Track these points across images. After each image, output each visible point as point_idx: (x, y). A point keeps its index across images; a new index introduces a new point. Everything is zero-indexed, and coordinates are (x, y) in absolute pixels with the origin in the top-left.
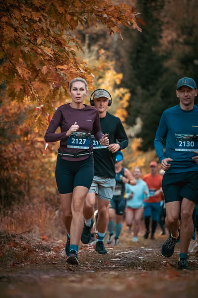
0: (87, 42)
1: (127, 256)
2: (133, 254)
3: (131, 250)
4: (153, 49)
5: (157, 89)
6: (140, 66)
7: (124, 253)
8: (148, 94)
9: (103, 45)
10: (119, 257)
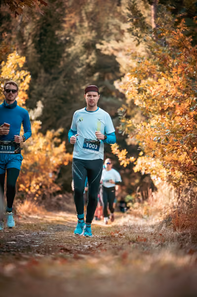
1: (23, 239)
2: (29, 237)
3: (27, 233)
4: (57, 33)
5: (60, 73)
6: (44, 49)
7: (20, 237)
8: (51, 77)
9: (7, 27)
10: (15, 241)
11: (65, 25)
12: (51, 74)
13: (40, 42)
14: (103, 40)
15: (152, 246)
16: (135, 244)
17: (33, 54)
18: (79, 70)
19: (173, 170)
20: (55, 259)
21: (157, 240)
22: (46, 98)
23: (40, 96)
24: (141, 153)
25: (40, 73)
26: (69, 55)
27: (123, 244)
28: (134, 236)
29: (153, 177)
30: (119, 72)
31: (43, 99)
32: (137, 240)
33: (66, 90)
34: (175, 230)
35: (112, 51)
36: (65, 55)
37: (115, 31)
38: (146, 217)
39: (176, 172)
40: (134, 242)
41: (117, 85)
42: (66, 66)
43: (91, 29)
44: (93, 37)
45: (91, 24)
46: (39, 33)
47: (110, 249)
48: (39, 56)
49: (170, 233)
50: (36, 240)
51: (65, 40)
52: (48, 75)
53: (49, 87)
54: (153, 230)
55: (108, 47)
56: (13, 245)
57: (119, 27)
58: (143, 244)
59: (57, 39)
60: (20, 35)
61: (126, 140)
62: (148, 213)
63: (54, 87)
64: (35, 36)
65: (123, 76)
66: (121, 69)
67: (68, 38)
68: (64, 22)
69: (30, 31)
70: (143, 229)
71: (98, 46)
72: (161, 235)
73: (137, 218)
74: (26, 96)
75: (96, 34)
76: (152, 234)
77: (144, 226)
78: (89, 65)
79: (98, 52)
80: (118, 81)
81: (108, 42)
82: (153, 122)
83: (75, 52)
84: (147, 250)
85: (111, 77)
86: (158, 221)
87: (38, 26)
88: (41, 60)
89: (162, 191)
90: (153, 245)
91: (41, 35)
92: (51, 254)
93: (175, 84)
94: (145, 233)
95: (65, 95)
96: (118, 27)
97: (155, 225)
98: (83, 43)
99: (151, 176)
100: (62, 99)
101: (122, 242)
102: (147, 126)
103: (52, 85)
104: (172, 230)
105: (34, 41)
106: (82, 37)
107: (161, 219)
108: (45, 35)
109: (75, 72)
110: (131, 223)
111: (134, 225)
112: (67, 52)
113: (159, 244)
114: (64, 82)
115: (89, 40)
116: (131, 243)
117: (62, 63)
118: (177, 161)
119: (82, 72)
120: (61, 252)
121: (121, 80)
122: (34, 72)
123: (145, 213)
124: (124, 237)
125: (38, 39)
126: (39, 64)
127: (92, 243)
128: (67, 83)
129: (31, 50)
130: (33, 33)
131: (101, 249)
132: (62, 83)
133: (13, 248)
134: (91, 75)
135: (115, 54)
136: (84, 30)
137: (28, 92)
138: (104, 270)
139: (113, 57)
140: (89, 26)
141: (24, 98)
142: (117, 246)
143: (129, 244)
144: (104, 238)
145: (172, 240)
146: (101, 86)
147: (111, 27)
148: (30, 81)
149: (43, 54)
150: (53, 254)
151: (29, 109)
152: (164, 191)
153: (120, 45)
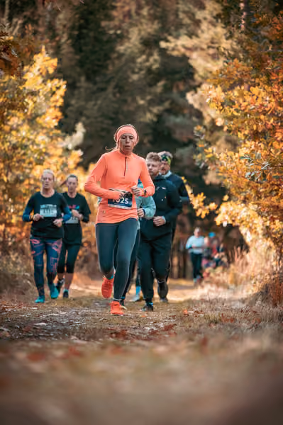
0: (7, 11)
1: (57, 319)
2: (66, 317)
3: (63, 311)
4: (103, 24)
5: (108, 82)
6: (84, 48)
7: (53, 316)
8: (95, 88)
9: (31, 17)
10: (45, 321)
11: (115, 13)
12: (95, 83)
13: (80, 37)
14: (170, 35)
15: (242, 328)
16: (218, 325)
17: (70, 55)
18: (135, 77)
19: (273, 220)
20: (103, 347)
21: (249, 320)
22: (88, 117)
23: (79, 114)
24: (226, 198)
25: (80, 81)
26: (120, 56)
27: (200, 326)
28: (216, 315)
29: (243, 230)
30: (193, 80)
31: (84, 119)
32: (220, 320)
33: (116, 105)
34: (275, 305)
35: (183, 50)
36: (115, 55)
37: (187, 21)
38: (232, 286)
39: (277, 221)
40: (216, 323)
41: (191, 98)
42: (117, 72)
43: (153, 18)
44: (156, 31)
45: (152, 12)
46: (77, 24)
47: (181, 332)
48: (78, 57)
49: (268, 309)
50: (75, 320)
51: (115, 34)
52: (91, 85)
53: (93, 103)
54: (243, 306)
55: (176, 45)
56: (43, 328)
57: (193, 15)
58: (229, 325)
59: (104, 33)
60: (51, 28)
61: (204, 177)
62: (236, 282)
63: (99, 102)
64: (73, 28)
65: (199, 86)
66: (196, 76)
67: (119, 32)
68: (114, 8)
69: (65, 22)
70: (229, 304)
71: (163, 44)
72: (255, 312)
73: (221, 289)
74: (59, 114)
75: (160, 25)
76: (242, 311)
77: (230, 300)
78: (149, 70)
79: (163, 52)
80: (192, 92)
81: (177, 37)
82: (243, 151)
83: (129, 50)
84: (236, 333)
85: (182, 87)
86: (250, 292)
87: (76, 14)
88: (81, 64)
89: (256, 249)
90: (244, 327)
91: (81, 27)
92: (98, 340)
93: (274, 96)
94: (232, 310)
95: (116, 113)
96: (191, 16)
97: (246, 299)
98: (141, 39)
99: (240, 228)
100: (111, 119)
101: (199, 323)
102: (234, 157)
103: (97, 99)
104: (271, 305)
105: (70, 37)
106: (140, 30)
107: (256, 290)
108: (86, 28)
109: (130, 80)
110: (213, 296)
111: (216, 299)
112: (118, 52)
113: (253, 326)
114: (114, 95)
115: (149, 34)
116: (212, 325)
117: (111, 68)
118: (278, 207)
119: (140, 80)
120: (112, 337)
121: (196, 92)
122: (71, 81)
123: (231, 282)
124: (202, 315)
125: (76, 33)
126: (78, 69)
127: (155, 324)
128: (118, 95)
129: (66, 49)
130: (68, 25)
131: (169, 334)
132: (111, 96)
133: (43, 332)
134: (152, 84)
135: (188, 54)
136: (143, 21)
137: (63, 109)
138: (175, 363)
139: (184, 59)
140: (149, 14)
141: (57, 118)
142: (191, 328)
143: (210, 325)
144: (174, 317)
145: (272, 320)
146: (167, 99)
147: (181, 15)
148: (65, 93)
149: (83, 54)
150: (100, 340)
151: (64, 134)
152: (259, 250)
153: (195, 41)
